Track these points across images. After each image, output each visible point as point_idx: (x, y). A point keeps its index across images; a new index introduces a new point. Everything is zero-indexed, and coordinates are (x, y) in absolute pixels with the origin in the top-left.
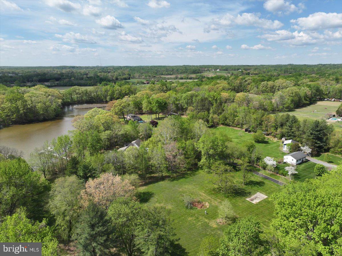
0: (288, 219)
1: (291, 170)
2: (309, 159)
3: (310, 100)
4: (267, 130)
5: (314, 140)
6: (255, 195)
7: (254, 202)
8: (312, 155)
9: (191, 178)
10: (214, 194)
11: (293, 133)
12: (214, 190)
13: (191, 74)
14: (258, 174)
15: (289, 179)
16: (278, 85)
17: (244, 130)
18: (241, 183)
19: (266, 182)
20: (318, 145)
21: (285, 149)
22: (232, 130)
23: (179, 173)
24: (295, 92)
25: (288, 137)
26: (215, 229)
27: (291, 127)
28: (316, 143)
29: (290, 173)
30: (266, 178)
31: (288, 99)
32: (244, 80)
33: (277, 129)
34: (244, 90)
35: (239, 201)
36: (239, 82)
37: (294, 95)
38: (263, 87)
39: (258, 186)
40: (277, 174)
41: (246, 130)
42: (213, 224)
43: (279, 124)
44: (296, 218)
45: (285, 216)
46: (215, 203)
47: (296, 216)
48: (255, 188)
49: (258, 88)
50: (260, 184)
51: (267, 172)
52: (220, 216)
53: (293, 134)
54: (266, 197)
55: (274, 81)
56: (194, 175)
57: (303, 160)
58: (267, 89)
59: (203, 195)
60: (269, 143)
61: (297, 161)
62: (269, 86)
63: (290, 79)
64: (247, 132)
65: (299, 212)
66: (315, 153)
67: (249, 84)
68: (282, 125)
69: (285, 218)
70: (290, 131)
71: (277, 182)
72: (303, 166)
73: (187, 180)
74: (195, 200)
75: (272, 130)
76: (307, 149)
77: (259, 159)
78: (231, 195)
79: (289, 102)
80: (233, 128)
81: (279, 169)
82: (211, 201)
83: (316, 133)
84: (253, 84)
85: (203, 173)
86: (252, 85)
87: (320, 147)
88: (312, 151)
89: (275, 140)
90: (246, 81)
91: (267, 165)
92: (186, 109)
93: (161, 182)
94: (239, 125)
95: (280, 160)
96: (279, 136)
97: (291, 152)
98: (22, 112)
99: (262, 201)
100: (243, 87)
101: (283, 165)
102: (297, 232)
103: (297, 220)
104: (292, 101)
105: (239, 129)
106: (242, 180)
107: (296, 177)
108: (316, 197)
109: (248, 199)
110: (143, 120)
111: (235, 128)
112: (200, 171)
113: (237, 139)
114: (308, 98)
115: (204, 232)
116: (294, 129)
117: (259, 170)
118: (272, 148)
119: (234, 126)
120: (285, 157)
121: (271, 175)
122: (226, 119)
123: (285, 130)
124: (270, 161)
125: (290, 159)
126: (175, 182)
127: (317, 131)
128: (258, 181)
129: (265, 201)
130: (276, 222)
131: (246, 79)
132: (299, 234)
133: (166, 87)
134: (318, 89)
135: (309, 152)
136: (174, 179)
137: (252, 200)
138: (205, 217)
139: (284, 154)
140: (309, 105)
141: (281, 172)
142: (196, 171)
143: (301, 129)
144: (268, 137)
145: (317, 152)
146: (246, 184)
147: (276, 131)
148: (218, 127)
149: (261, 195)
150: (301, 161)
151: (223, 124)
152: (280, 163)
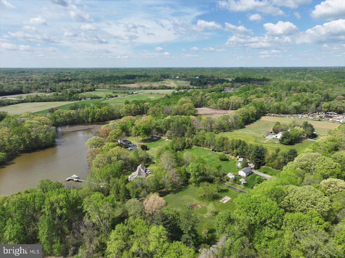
0: (241, 209)
1: (243, 181)
2: (253, 172)
3: (256, 116)
4: (227, 150)
5: (256, 159)
6: (224, 198)
7: (224, 202)
8: (255, 168)
9: (185, 191)
10: (201, 200)
11: (244, 152)
12: (201, 197)
13: (152, 82)
14: (224, 184)
15: (242, 186)
16: (232, 102)
17: (211, 150)
18: (216, 191)
19: (230, 189)
20: (258, 162)
21: (239, 165)
22: (203, 150)
23: (177, 188)
24: (245, 113)
25: (241, 155)
26: (206, 219)
27: (242, 149)
28: (257, 160)
29: (242, 183)
30: (229, 187)
31: (240, 118)
32: (204, 96)
33: (233, 149)
34: (204, 104)
35: (216, 202)
36: (200, 97)
37: (244, 114)
38: (221, 103)
39: (225, 192)
40: (235, 183)
41: (213, 150)
42: (205, 216)
43: (234, 146)
44: (243, 208)
45: (240, 208)
46: (204, 205)
47: (244, 208)
48: (224, 194)
49: (216, 103)
50: (226, 191)
51: (230, 182)
52: (208, 212)
53: (244, 154)
54: (230, 199)
55: (229, 98)
56: (187, 188)
57: (249, 173)
58: (224, 105)
59: (195, 201)
60: (229, 161)
61: (246, 174)
62: (225, 102)
63: (241, 95)
64: (214, 152)
65: (244, 206)
66: (257, 167)
67: (208, 99)
68: (237, 147)
69: (240, 209)
70: (241, 151)
71: (236, 189)
72: (250, 177)
73: (184, 192)
74: (192, 204)
75: (231, 150)
76: (252, 165)
77: (224, 175)
78: (211, 200)
79: (241, 120)
80: (203, 148)
81: (236, 180)
82: (201, 204)
83: (257, 154)
84: (212, 99)
85: (192, 186)
86: (211, 101)
87: (260, 163)
88: (255, 166)
89: (233, 157)
90: (206, 97)
91: (229, 178)
92: (165, 132)
93: (168, 195)
94: (207, 146)
95: (236, 174)
96: (235, 155)
97: (243, 168)
98: (28, 142)
99: (228, 201)
100: (203, 101)
101: (238, 177)
102: (244, 214)
103: (244, 209)
104: (243, 119)
105: (208, 149)
106: (216, 190)
107: (245, 185)
108: (251, 199)
109: (221, 201)
110: (133, 143)
111: (205, 148)
112: (190, 185)
113: (208, 158)
114: (254, 115)
115: (202, 221)
116: (244, 150)
117: (225, 182)
118: (231, 165)
119: (204, 147)
120: (239, 172)
121: (232, 184)
122: (198, 141)
123: (238, 150)
124: (231, 176)
125: (242, 173)
126: (177, 194)
127: (258, 153)
128: (225, 189)
129: (230, 201)
130: (236, 211)
131: (206, 95)
132: (245, 214)
133: (140, 106)
134: (261, 107)
135: (253, 167)
136: (175, 192)
137: (223, 201)
138: (200, 213)
139: (239, 169)
140: (255, 121)
141: (237, 182)
142: (187, 186)
143: (248, 150)
144: (228, 155)
145: (258, 167)
146: (219, 192)
147: (233, 151)
148: (192, 148)
149: (228, 198)
150: (248, 174)
151: (195, 145)
152: (236, 176)
